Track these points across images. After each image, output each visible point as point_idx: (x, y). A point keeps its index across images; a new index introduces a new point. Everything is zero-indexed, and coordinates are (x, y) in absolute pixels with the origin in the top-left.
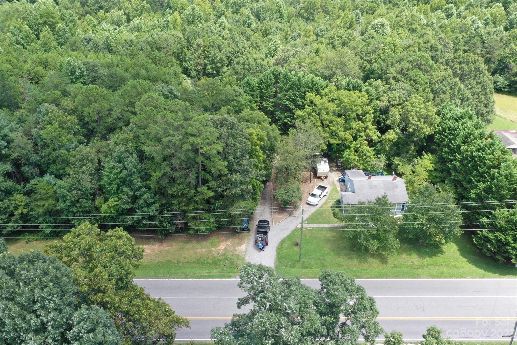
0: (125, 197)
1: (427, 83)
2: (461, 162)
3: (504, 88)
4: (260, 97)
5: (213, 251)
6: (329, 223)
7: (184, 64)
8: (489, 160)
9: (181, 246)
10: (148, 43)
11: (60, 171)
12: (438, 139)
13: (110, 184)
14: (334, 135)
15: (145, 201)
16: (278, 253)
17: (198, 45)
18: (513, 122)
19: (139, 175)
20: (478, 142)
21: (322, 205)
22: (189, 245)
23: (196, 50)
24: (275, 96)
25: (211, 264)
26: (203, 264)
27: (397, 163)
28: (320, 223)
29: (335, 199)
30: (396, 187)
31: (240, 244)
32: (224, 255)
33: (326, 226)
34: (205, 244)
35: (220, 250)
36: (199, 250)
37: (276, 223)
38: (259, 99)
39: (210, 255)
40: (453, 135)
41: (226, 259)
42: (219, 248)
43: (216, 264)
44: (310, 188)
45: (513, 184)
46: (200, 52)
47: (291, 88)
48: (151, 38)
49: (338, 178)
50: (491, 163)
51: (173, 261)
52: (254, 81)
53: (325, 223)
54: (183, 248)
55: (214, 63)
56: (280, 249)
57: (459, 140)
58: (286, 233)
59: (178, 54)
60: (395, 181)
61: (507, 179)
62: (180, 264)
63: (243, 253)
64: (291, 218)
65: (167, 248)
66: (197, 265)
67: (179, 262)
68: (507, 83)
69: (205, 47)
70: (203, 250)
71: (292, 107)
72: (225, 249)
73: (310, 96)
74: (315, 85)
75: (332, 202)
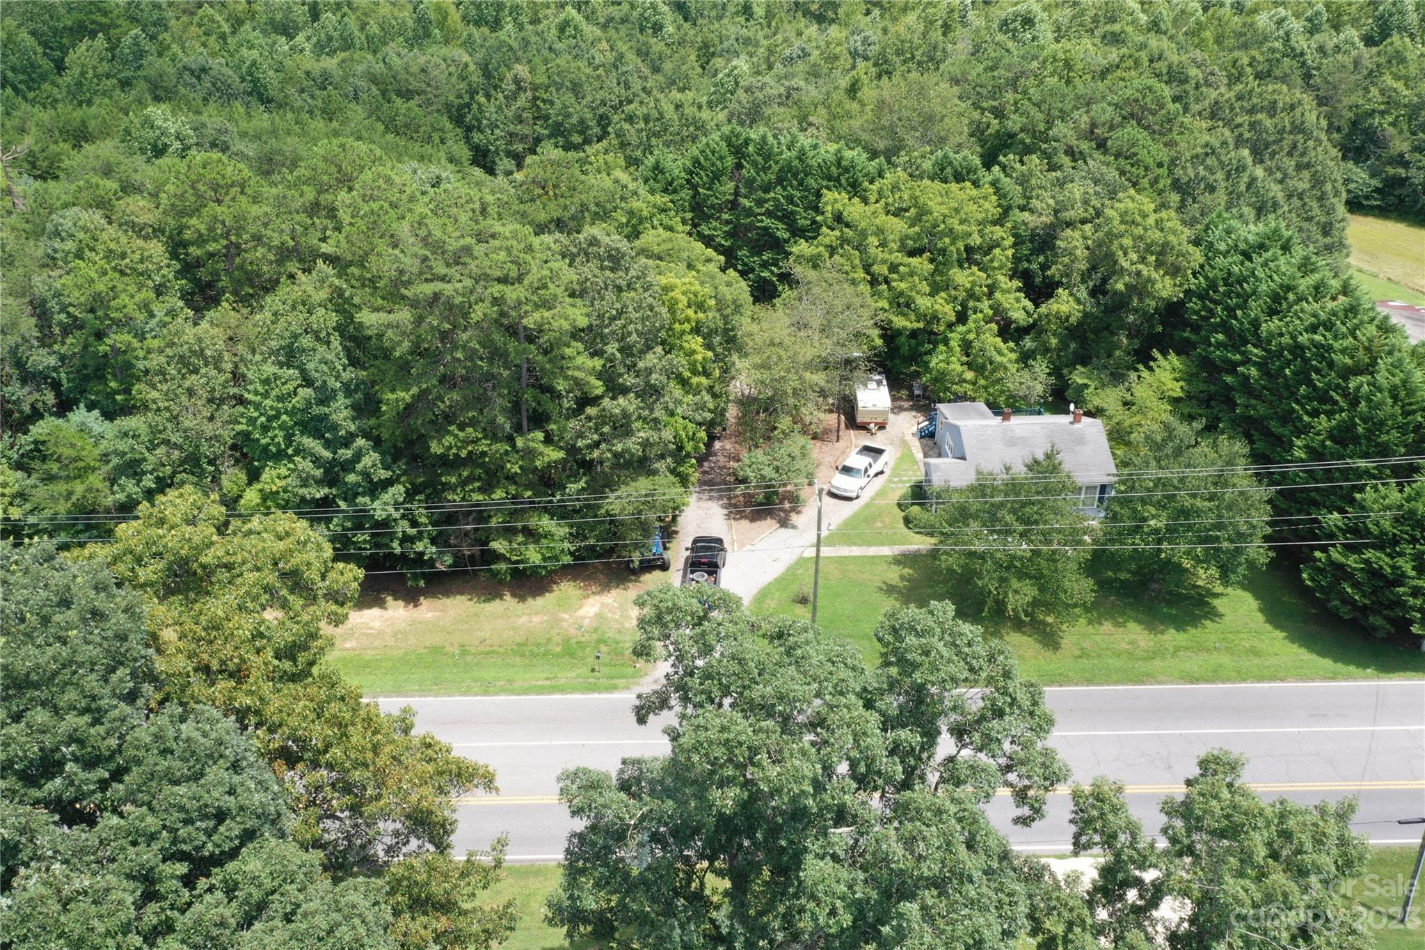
0: (305, 465)
1: (1160, 165)
2: (1261, 366)
3: (1367, 198)
4: (693, 210)
5: (563, 620)
6: (891, 542)
7: (477, 137)
8: (1344, 351)
9: (473, 610)
10: (373, 79)
11: (118, 398)
12: (1197, 313)
13: (265, 429)
14: (902, 304)
15: (366, 475)
17: (517, 81)
18: (1397, 283)
19: (348, 401)
20: (1311, 307)
21: (873, 499)
22: (495, 606)
23: (514, 97)
24: (734, 205)
25: (557, 656)
26: (534, 655)
27: (1080, 381)
28: (869, 544)
29: (909, 481)
30: (1080, 440)
32: (596, 630)
33: (886, 551)
34: (540, 601)
35: (584, 618)
36: (524, 619)
37: (742, 545)
38: (689, 215)
39: (555, 631)
40: (1238, 296)
41: (601, 641)
42: (582, 612)
43: (572, 655)
44: (838, 453)
45: (1413, 412)
46: (523, 100)
47: (780, 181)
48: (382, 65)
49: (915, 429)
50: (1348, 361)
51: (449, 649)
52: (676, 163)
53: (882, 544)
54: (476, 614)
57: (1255, 308)
58: (773, 571)
59: (461, 107)
60: (1077, 426)
61: (1395, 398)
62: (469, 658)
64: (784, 533)
65: (429, 615)
66: (518, 659)
67: (464, 652)
68: (1375, 182)
69: (535, 88)
70: (536, 619)
71: (783, 234)
72: (599, 616)
73: (834, 199)
74: (846, 170)
75: (902, 489)
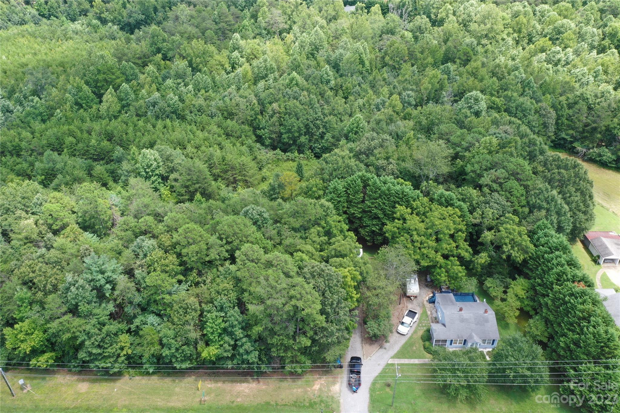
0: (226, 345)
2: (553, 301)
3: (610, 163)
4: (347, 202)
5: (308, 391)
6: (419, 357)
7: (258, 132)
9: (278, 385)
10: (219, 109)
11: (162, 311)
12: (532, 265)
13: (212, 333)
14: (425, 256)
15: (245, 350)
16: (371, 396)
17: (273, 110)
18: (616, 214)
19: (240, 326)
21: (412, 335)
22: (285, 384)
23: (272, 117)
24: (363, 201)
25: (308, 407)
26: (300, 407)
27: (489, 285)
28: (411, 358)
29: (425, 326)
30: (487, 321)
31: (334, 383)
32: (319, 396)
33: (416, 361)
34: (300, 382)
35: (315, 390)
36: (295, 390)
37: (367, 357)
38: (345, 205)
39: (306, 396)
41: (322, 401)
42: (314, 387)
43: (312, 407)
44: (400, 310)
46: (275, 119)
47: (380, 196)
48: (221, 101)
49: (427, 298)
50: (581, 315)
51: (272, 403)
53: (416, 358)
54: (279, 388)
55: (291, 133)
56: (372, 390)
58: (378, 370)
59: (252, 120)
60: (486, 314)
62: (279, 407)
63: (338, 395)
64: (382, 351)
65: (264, 387)
66: (295, 408)
67: (277, 405)
68: (614, 157)
69: (279, 113)
70: (299, 390)
71: (381, 216)
72: (320, 389)
73: (401, 209)
74: (405, 196)
75: (422, 331)
